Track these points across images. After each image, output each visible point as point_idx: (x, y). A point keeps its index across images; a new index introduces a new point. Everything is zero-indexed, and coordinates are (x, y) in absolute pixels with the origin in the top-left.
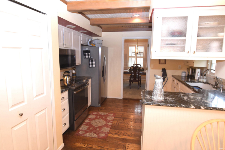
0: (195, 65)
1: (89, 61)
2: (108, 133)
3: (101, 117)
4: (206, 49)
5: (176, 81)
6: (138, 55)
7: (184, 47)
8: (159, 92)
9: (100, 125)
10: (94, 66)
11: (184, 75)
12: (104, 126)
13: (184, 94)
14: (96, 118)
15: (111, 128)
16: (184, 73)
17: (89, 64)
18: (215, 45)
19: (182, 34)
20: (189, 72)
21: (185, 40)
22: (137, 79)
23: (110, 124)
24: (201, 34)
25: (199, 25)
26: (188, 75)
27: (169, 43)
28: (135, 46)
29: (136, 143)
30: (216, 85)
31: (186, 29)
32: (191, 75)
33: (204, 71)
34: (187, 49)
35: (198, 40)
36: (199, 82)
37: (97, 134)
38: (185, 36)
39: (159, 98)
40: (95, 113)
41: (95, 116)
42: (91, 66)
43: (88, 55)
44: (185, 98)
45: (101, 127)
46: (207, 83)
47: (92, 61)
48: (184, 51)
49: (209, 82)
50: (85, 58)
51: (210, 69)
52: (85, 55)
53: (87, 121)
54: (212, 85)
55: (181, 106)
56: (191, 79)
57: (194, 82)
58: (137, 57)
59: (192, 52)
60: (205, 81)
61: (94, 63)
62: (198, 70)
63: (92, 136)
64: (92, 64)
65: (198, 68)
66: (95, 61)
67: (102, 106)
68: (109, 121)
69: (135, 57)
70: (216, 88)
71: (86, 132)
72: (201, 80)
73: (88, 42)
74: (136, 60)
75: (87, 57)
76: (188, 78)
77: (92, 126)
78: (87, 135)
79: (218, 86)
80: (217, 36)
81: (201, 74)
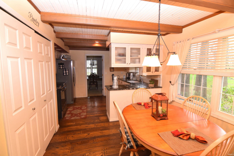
0: (130, 71)
1: (63, 71)
2: (86, 115)
3: (77, 108)
4: (134, 62)
5: (120, 81)
6: (93, 67)
7: (126, 61)
8: (116, 84)
9: (78, 112)
10: (67, 74)
11: (124, 78)
12: (82, 112)
13: (127, 85)
14: (74, 110)
15: (87, 113)
16: (124, 76)
17: (64, 73)
18: (137, 60)
19: (124, 55)
20: (127, 76)
21: (125, 58)
22: (95, 83)
23: (85, 111)
24: (132, 56)
25: (131, 51)
26: (127, 77)
27: (119, 59)
28: (91, 60)
29: (105, 116)
30: (140, 80)
31: (126, 53)
32: (128, 77)
33: (134, 74)
34: (127, 62)
35: (131, 58)
36: (132, 80)
37: (80, 117)
38: (125, 56)
39: (116, 87)
40: (72, 107)
41: (72, 109)
42: (65, 74)
43: (63, 67)
44: (128, 86)
45: (80, 114)
46: (136, 80)
47: (66, 71)
48: (125, 63)
49: (137, 80)
50: (60, 69)
51: (137, 73)
52: (60, 67)
53: (68, 112)
54: (138, 81)
55: (126, 89)
56: (128, 79)
57: (130, 80)
58: (93, 68)
59: (129, 63)
60: (135, 79)
61: (67, 72)
62: (132, 74)
63: (76, 118)
64: (66, 73)
65: (131, 72)
66: (68, 71)
67: (74, 103)
68: (84, 110)
69: (91, 68)
70: (140, 82)
71: (71, 117)
72: (133, 79)
73: (60, 57)
74: (92, 70)
75: (61, 68)
76: (127, 79)
77: (73, 114)
78: (73, 118)
79: (141, 81)
80: (138, 57)
81: (133, 76)
